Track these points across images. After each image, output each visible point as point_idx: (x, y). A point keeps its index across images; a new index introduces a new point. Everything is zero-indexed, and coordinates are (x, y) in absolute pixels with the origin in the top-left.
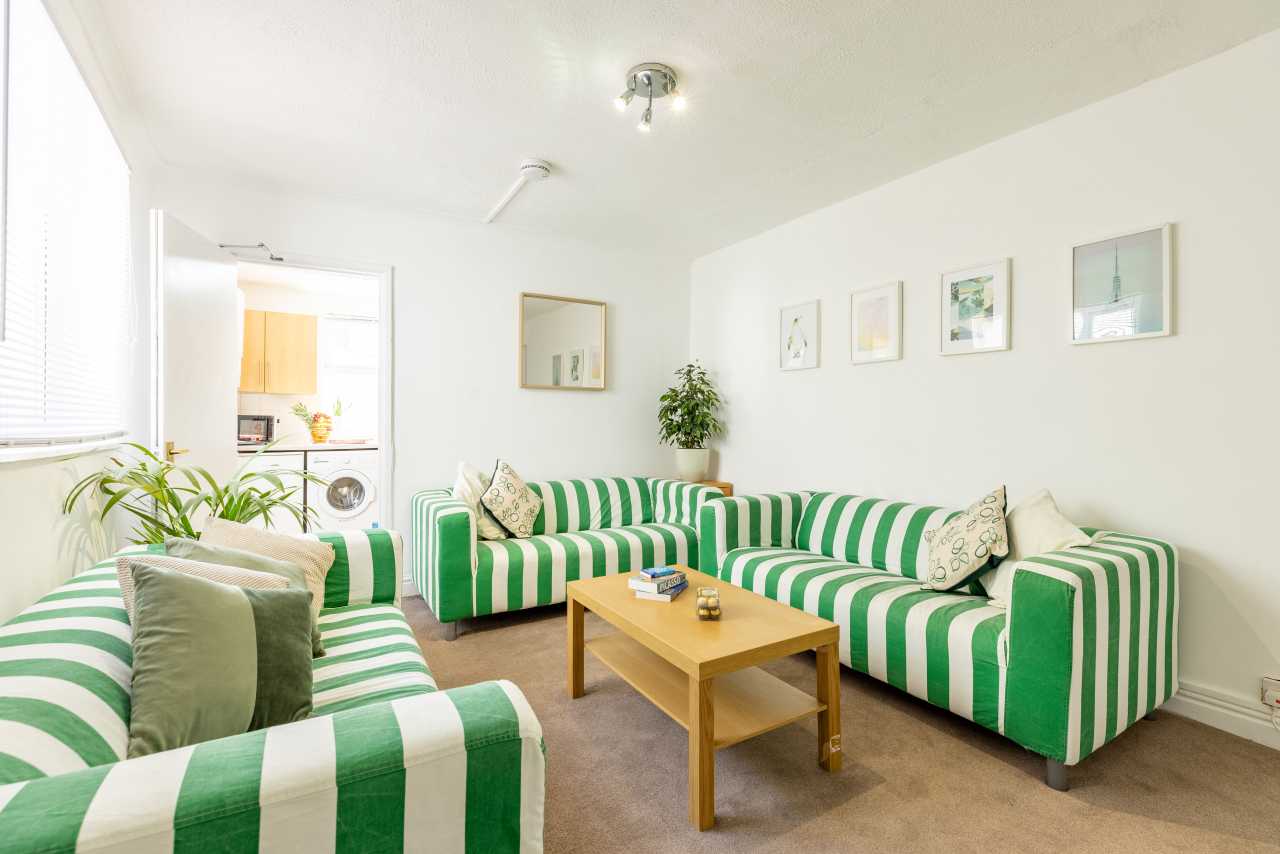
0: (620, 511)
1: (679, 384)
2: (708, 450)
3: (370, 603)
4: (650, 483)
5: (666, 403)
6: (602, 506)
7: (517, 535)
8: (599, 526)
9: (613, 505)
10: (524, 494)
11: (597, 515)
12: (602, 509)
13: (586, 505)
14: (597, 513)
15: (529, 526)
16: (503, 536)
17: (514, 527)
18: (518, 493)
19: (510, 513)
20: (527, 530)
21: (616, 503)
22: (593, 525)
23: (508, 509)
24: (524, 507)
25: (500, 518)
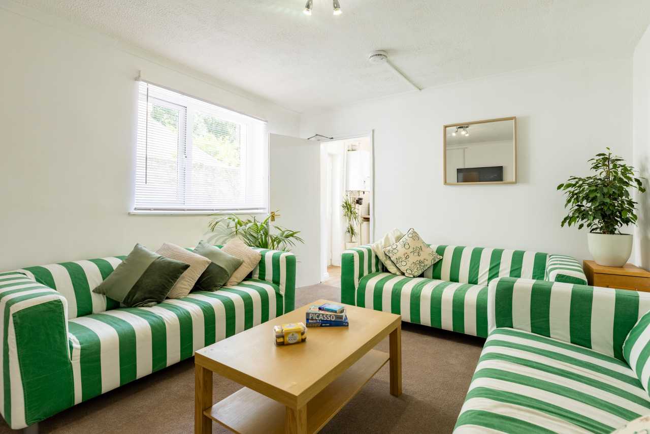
3: (271, 282)
7: (406, 274)
9: (502, 270)
10: (418, 251)
11: (485, 275)
12: (491, 271)
13: (477, 266)
14: (485, 273)
15: (415, 270)
16: (398, 273)
17: (403, 269)
18: (411, 250)
19: (401, 260)
20: (413, 273)
21: (504, 269)
22: (481, 282)
23: (400, 258)
24: (413, 258)
25: (395, 262)
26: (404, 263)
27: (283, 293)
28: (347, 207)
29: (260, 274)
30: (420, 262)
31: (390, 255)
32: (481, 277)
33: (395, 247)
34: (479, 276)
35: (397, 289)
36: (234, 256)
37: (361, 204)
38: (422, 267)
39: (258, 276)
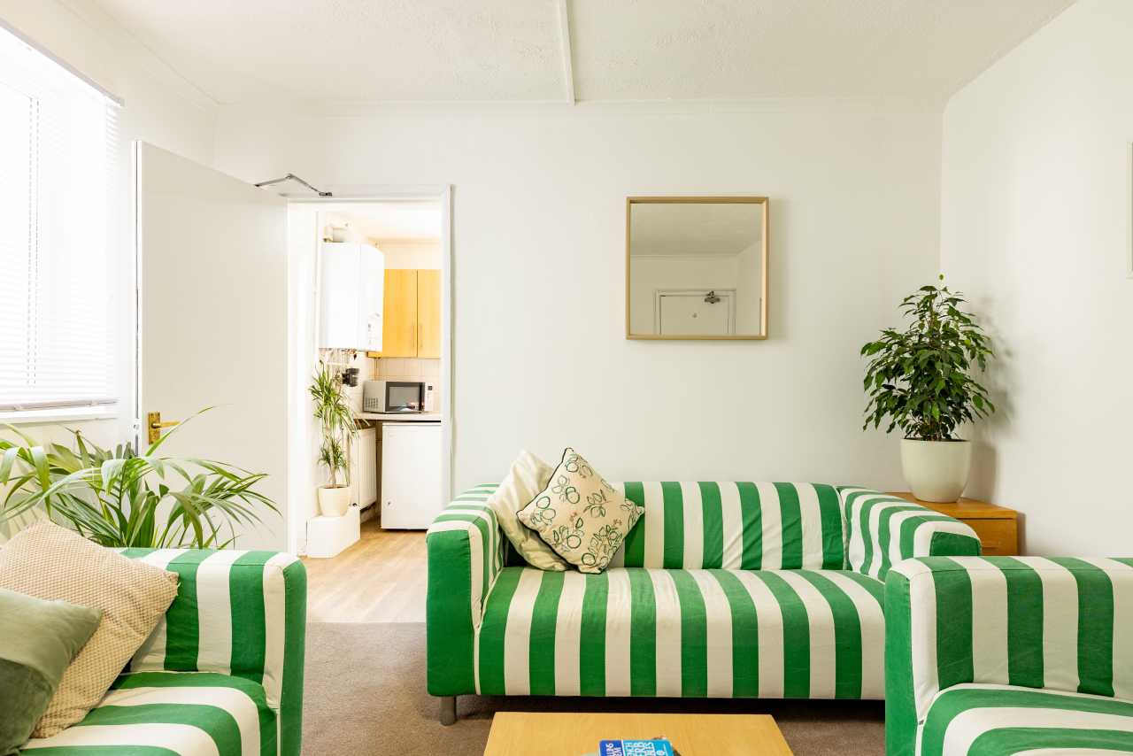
0: (779, 543)
1: (905, 323)
2: (968, 445)
3: (228, 673)
4: (843, 497)
5: (879, 355)
6: (745, 531)
7: (580, 568)
8: (739, 562)
9: (767, 530)
10: (598, 502)
11: (737, 544)
12: (747, 534)
13: (717, 526)
14: (736, 540)
15: (602, 554)
16: (559, 567)
17: (572, 557)
18: (584, 503)
19: (565, 534)
20: (598, 561)
21: (771, 527)
22: (729, 561)
23: (563, 528)
24: (593, 525)
25: (552, 543)
26: (574, 542)
27: (274, 703)
28: (324, 391)
29: (169, 650)
30: (609, 530)
31: (538, 526)
32: (729, 549)
33: (544, 503)
34: (725, 548)
35: (593, 615)
36: (58, 603)
37: (353, 385)
38: (613, 542)
39: (162, 658)
